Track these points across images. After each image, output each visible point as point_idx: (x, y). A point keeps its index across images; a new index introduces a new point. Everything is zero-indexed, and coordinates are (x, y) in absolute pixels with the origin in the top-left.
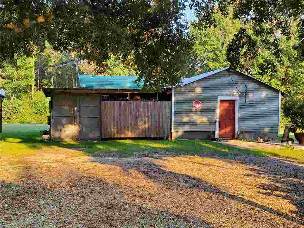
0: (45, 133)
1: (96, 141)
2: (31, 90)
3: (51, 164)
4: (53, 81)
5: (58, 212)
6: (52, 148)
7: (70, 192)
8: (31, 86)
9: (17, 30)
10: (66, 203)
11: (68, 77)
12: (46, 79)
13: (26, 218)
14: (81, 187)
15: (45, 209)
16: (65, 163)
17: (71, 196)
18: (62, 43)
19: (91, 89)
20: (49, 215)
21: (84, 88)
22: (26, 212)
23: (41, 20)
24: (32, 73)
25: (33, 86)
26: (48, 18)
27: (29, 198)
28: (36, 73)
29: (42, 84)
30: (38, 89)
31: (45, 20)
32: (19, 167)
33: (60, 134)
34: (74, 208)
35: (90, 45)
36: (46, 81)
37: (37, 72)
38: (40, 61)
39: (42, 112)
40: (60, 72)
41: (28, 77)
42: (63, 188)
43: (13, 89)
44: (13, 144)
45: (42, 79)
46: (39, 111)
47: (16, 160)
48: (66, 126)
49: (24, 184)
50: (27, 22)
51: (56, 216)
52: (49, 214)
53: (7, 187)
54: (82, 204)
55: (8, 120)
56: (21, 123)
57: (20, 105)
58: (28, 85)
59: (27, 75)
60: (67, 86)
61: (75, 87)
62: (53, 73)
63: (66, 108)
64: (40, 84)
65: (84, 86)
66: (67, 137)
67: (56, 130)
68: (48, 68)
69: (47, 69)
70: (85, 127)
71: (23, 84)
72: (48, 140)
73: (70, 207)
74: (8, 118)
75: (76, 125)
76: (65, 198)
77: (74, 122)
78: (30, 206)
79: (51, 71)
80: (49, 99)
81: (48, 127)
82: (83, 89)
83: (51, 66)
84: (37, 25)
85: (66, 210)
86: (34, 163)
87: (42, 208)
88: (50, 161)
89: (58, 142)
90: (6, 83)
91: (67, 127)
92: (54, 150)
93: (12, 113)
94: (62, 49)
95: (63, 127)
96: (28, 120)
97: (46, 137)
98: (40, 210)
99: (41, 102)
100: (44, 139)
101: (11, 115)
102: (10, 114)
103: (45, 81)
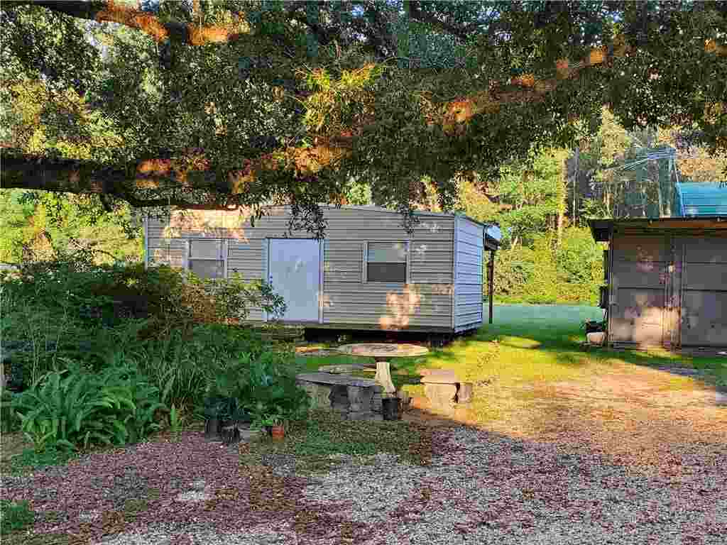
0: (592, 327)
1: (724, 353)
2: (556, 225)
3: (612, 404)
4: (608, 201)
5: (643, 524)
6: (611, 364)
7: (668, 477)
8: (557, 216)
9: (541, 87)
10: (660, 504)
11: (647, 192)
12: (592, 197)
13: (566, 528)
14: (698, 468)
15: (610, 511)
16: (647, 405)
17: (671, 487)
18: (645, 108)
19: (713, 219)
20: (621, 527)
21: (693, 216)
22: (564, 512)
23: (597, 57)
24: (559, 186)
25: (561, 215)
26: (615, 50)
27: (570, 482)
28: (570, 186)
29: (583, 210)
30: (572, 223)
31: (608, 56)
32: (538, 404)
33: (631, 331)
34: (683, 519)
35: (719, 106)
36: (592, 202)
37: (572, 183)
38: (577, 155)
39: (581, 277)
40: (626, 180)
41: (550, 195)
42: (649, 466)
43: (515, 225)
44: (518, 349)
45: (582, 198)
46: (574, 274)
47: (529, 387)
48: (647, 311)
49: (555, 445)
50: (565, 66)
51: (639, 531)
52: (621, 525)
53: (515, 450)
54: (703, 511)
55: (504, 295)
56: (531, 303)
57: (528, 261)
58: (548, 214)
59: (547, 191)
60: (644, 213)
61: (665, 213)
62: (611, 183)
63: (648, 267)
64: (577, 212)
65: (692, 212)
66: (649, 338)
67: (621, 320)
68: (597, 171)
69: (595, 174)
70: (693, 315)
71: (538, 212)
72: (600, 345)
73: (673, 515)
74: (504, 291)
75: (671, 309)
76: (659, 493)
77: (666, 303)
78: (573, 501)
79: (605, 178)
80: (604, 245)
81: (599, 314)
82: (689, 218)
83: (604, 167)
84: (586, 70)
85: (663, 522)
86: (573, 399)
87: (602, 509)
88: (610, 397)
89: (625, 351)
90: (500, 212)
91: (649, 315)
92: (618, 370)
93: (511, 279)
94: (644, 123)
95: (639, 315)
96: (548, 297)
97: (596, 337)
98: (599, 514)
99: (579, 252)
100: (591, 342)
101: (511, 284)
102: (507, 282)
103: (590, 203)
